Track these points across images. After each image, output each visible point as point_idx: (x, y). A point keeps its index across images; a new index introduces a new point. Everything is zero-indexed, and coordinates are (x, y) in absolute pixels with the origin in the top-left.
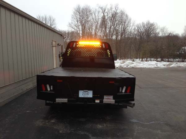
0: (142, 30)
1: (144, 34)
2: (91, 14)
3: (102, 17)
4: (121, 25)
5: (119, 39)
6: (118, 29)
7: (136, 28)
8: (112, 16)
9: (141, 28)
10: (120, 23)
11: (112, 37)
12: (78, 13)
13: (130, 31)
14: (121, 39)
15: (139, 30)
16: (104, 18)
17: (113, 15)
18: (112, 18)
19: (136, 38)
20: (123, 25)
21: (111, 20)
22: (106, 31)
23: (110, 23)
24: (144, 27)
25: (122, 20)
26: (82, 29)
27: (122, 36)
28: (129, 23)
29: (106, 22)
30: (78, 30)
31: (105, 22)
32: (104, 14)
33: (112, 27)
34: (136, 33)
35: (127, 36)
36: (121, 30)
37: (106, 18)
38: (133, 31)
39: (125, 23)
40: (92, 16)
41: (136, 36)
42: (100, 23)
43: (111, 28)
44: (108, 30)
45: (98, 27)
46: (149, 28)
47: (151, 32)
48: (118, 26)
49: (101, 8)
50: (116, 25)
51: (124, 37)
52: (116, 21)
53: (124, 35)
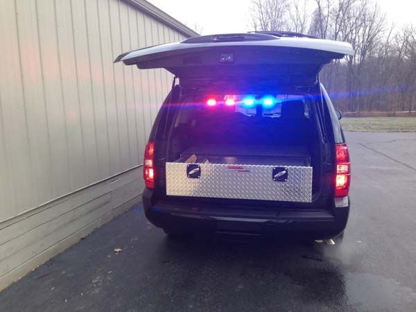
2: (288, 6)
3: (315, 12)
4: (362, 29)
5: (358, 62)
6: (355, 39)
7: (402, 35)
8: (341, 8)
10: (359, 23)
12: (257, 8)
13: (384, 40)
14: (362, 62)
15: (410, 37)
16: (319, 13)
17: (341, 5)
18: (341, 13)
19: (399, 60)
20: (368, 28)
21: (338, 16)
23: (334, 24)
25: (364, 15)
27: (363, 54)
28: (382, 20)
29: (324, 24)
31: (321, 23)
32: (320, 4)
33: (340, 33)
34: (400, 46)
35: (376, 55)
36: (361, 40)
37: (325, 12)
38: (394, 40)
39: (372, 21)
40: (289, 10)
41: (400, 53)
42: (309, 27)
48: (354, 32)
50: (348, 30)
51: (370, 57)
52: (349, 18)
53: (368, 53)
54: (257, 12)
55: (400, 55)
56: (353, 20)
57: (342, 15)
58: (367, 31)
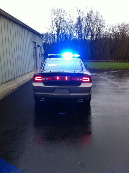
0: (117, 30)
1: (119, 34)
4: (96, 25)
5: (94, 39)
6: (93, 29)
7: (112, 28)
8: (88, 16)
9: (116, 28)
10: (95, 23)
11: (87, 37)
12: (53, 14)
13: (105, 31)
14: (96, 39)
15: (115, 30)
16: (79, 18)
17: (88, 15)
18: (88, 18)
19: (110, 39)
21: (87, 19)
22: (81, 31)
23: (85, 22)
24: (119, 27)
25: (97, 20)
26: (57, 29)
28: (104, 22)
29: (81, 23)
30: (53, 30)
32: (80, 14)
33: (88, 27)
34: (111, 33)
35: (102, 37)
36: (96, 30)
37: (82, 17)
38: (109, 30)
39: (100, 22)
40: (67, 15)
41: (111, 36)
42: (75, 23)
43: (86, 28)
44: (84, 30)
45: (73, 27)
46: (124, 28)
47: (126, 32)
48: (93, 26)
49: (76, 8)
50: (91, 25)
51: (99, 37)
52: (91, 20)
53: (98, 36)
54: (53, 15)
55: (111, 37)
56: (92, 22)
57: (88, 19)
58: (98, 26)
